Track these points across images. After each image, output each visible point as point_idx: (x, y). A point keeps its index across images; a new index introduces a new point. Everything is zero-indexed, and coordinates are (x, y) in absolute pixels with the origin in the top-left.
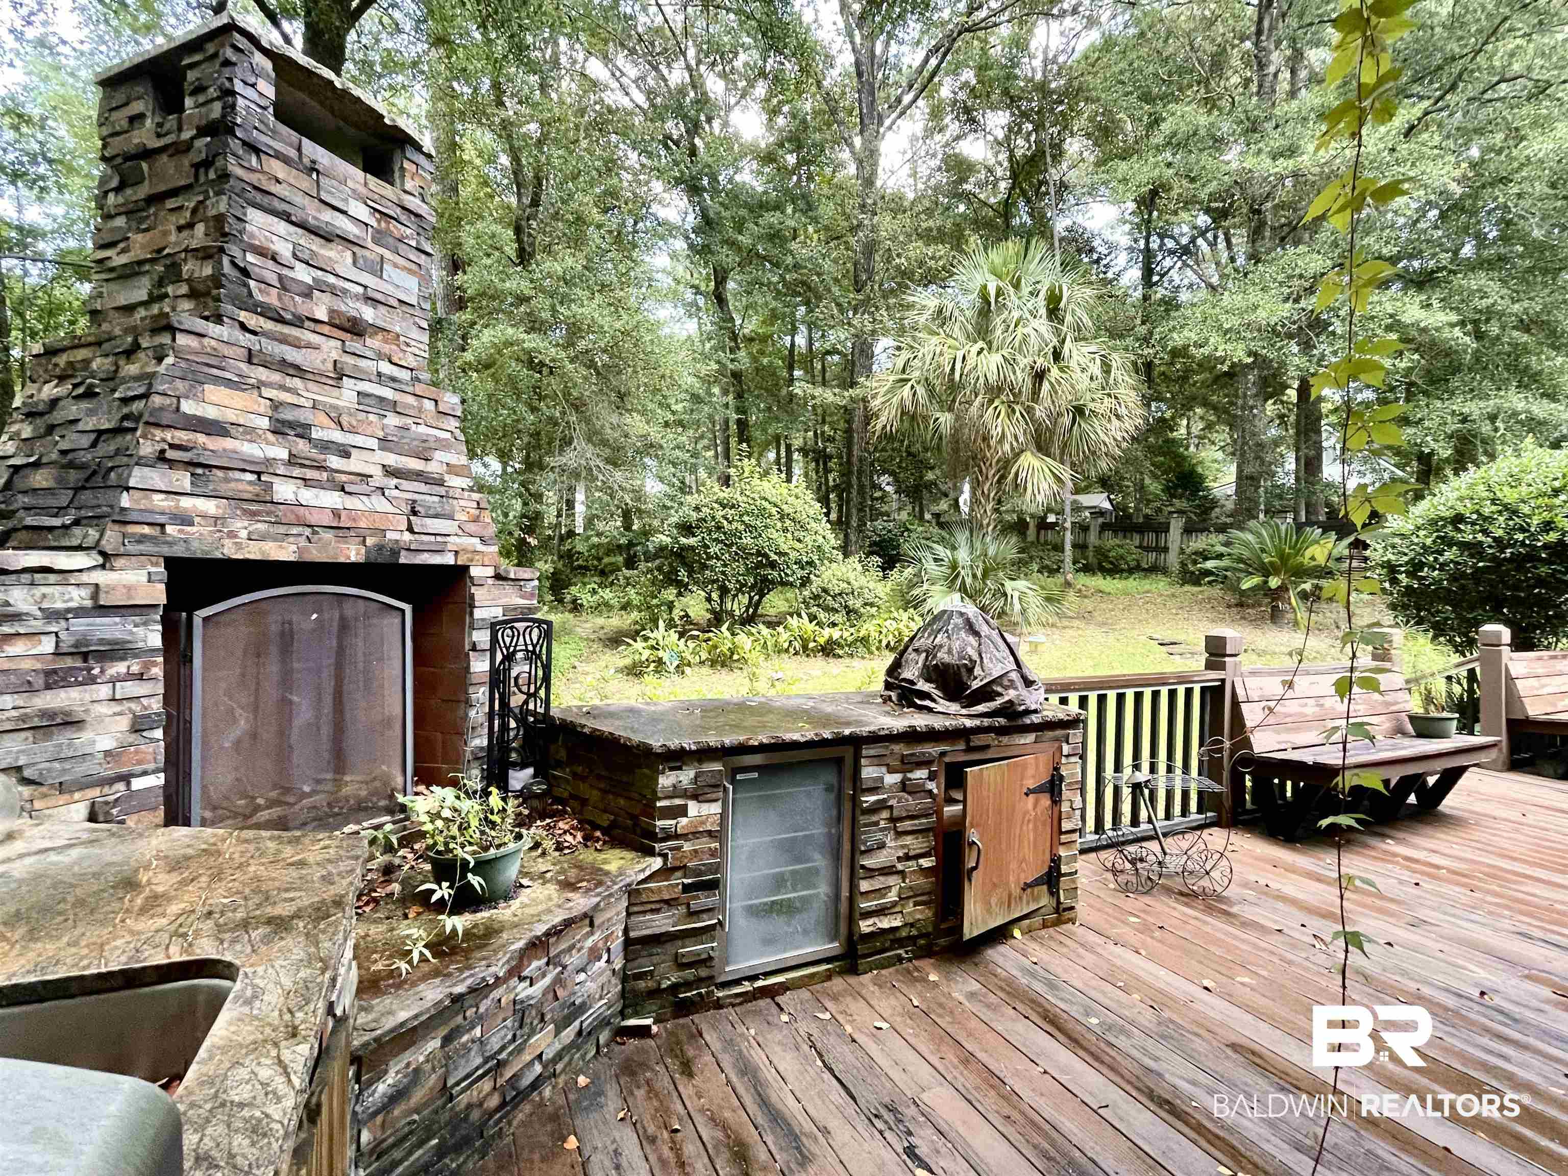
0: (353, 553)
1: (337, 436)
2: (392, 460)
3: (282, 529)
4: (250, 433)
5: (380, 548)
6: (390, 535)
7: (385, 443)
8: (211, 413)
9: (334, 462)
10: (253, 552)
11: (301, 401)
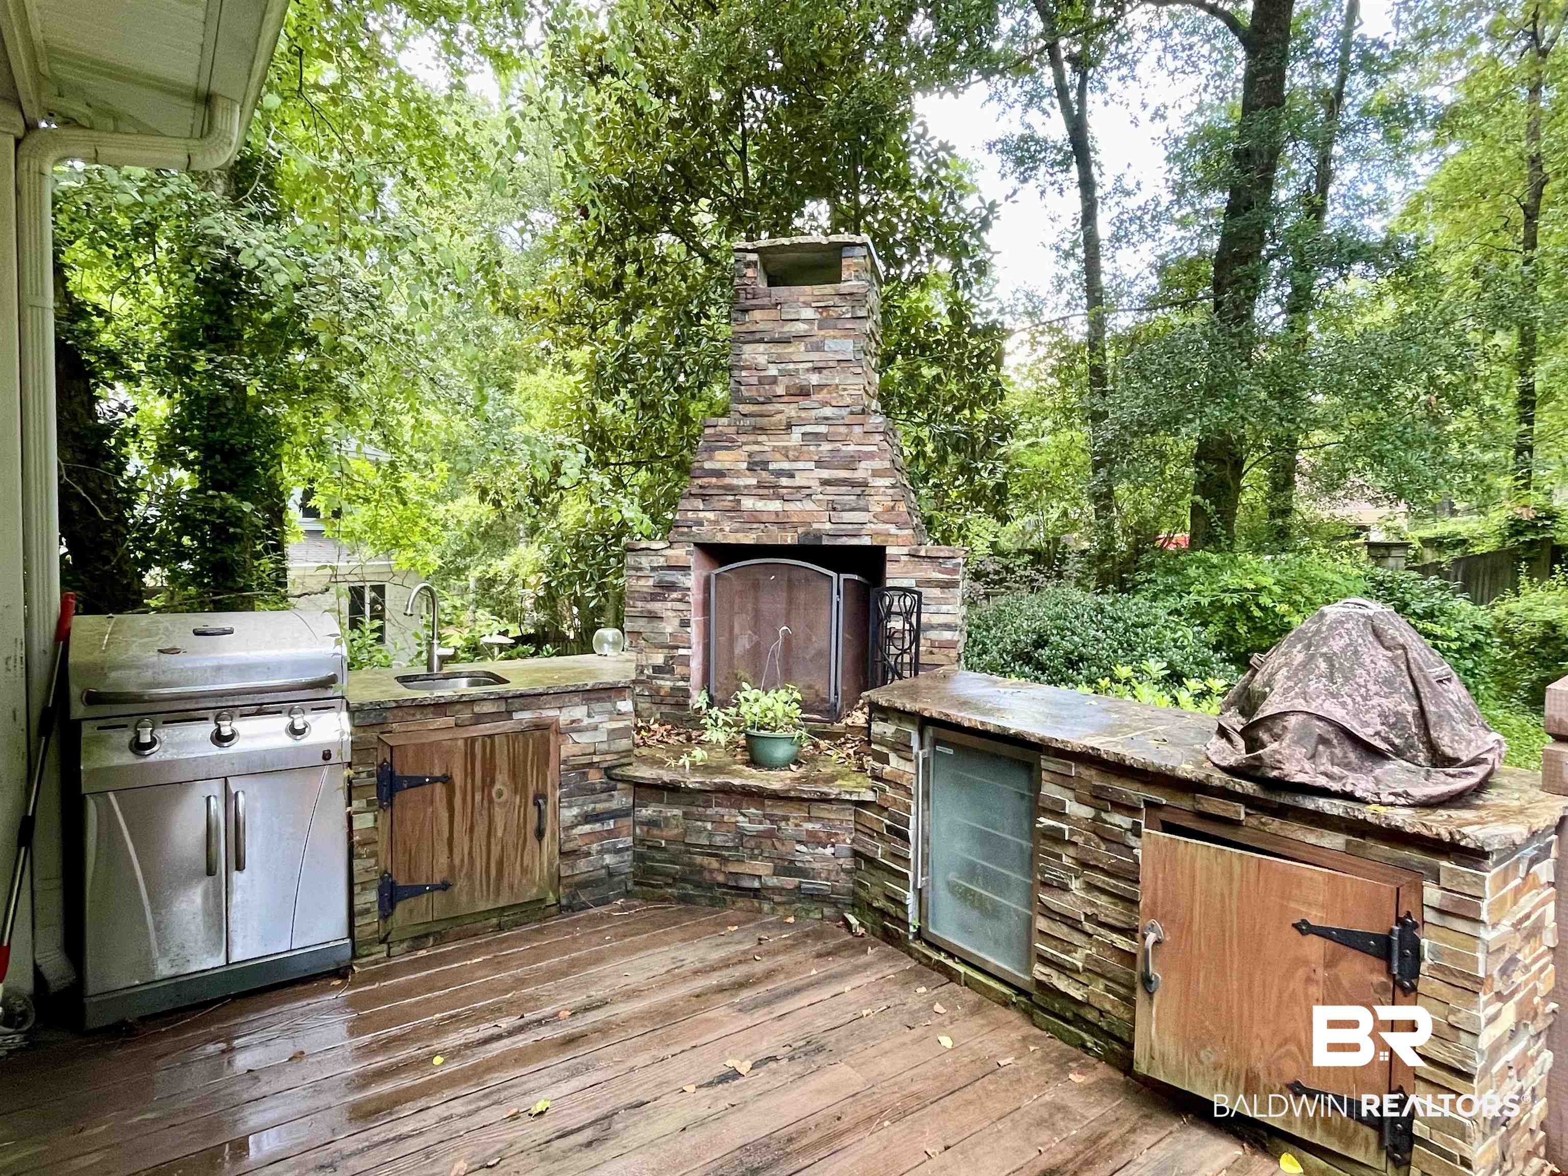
0: (790, 539)
1: (786, 465)
2: (826, 474)
3: (748, 526)
4: (737, 473)
5: (807, 534)
6: (815, 526)
7: (819, 464)
8: (717, 466)
9: (784, 481)
10: (732, 539)
11: (766, 448)
